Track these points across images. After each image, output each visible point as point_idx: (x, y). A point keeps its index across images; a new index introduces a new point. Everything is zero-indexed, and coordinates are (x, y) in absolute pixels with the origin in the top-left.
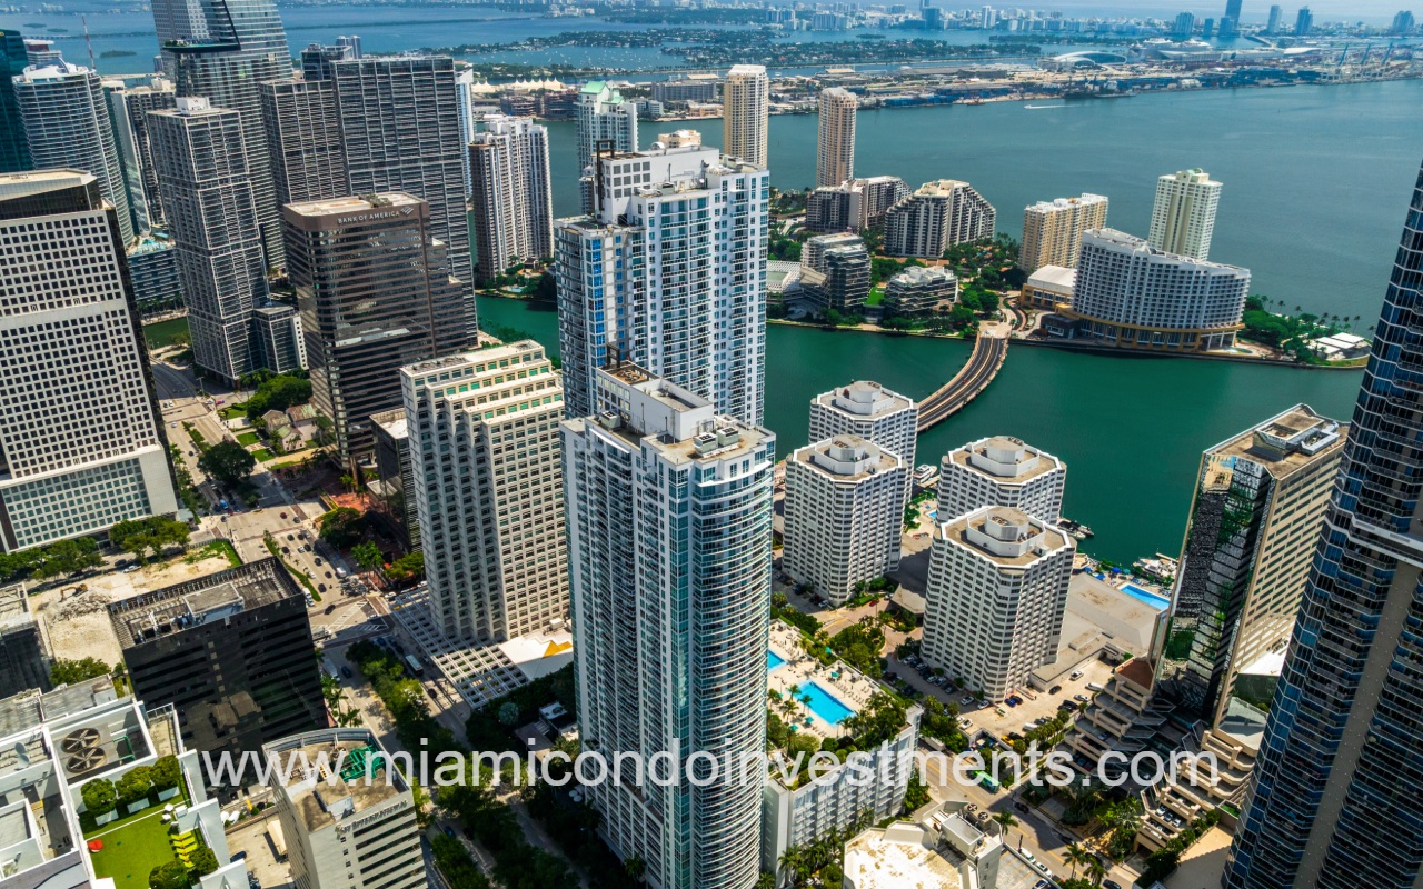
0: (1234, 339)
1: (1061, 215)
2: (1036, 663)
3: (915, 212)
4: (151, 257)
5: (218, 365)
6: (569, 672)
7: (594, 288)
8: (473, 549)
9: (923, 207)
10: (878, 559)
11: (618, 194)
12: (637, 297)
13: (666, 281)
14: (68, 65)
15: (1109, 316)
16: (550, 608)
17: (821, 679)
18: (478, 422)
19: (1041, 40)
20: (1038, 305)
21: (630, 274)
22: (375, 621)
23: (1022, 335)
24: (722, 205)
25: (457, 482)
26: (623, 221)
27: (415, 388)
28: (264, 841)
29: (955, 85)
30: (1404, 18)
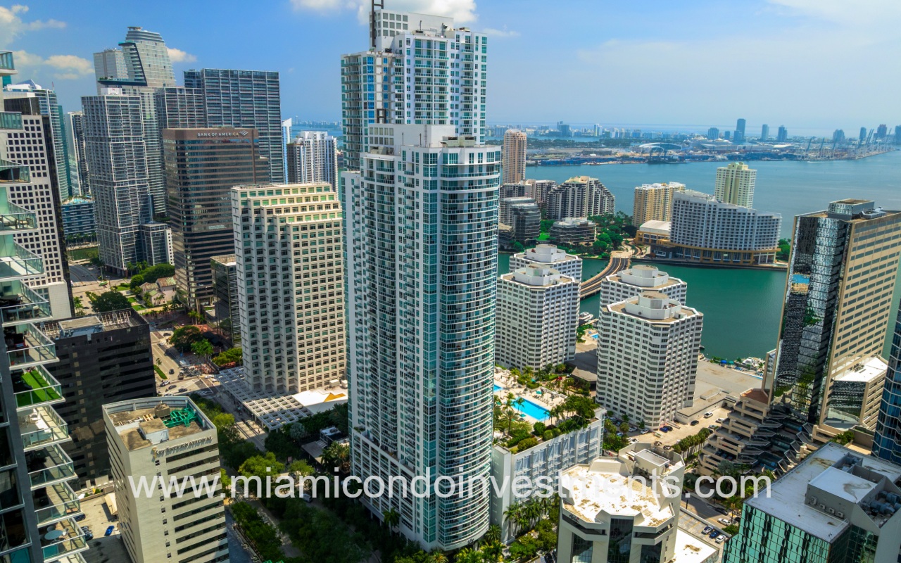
0: (775, 260)
1: (658, 192)
2: (679, 405)
3: (566, 193)
4: (78, 206)
5: (114, 261)
6: (343, 409)
7: (368, 92)
8: (277, 322)
9: (571, 189)
10: (561, 350)
11: (386, 33)
12: (397, 96)
13: (418, 97)
14: (36, 85)
15: (694, 244)
16: (331, 371)
17: (529, 396)
18: (284, 224)
19: (631, 141)
20: (647, 242)
21: (393, 87)
22: (206, 389)
23: (639, 257)
24: (456, 52)
25: (267, 269)
26: (388, 51)
27: (240, 199)
28: (101, 509)
29: (582, 156)
30: (839, 134)
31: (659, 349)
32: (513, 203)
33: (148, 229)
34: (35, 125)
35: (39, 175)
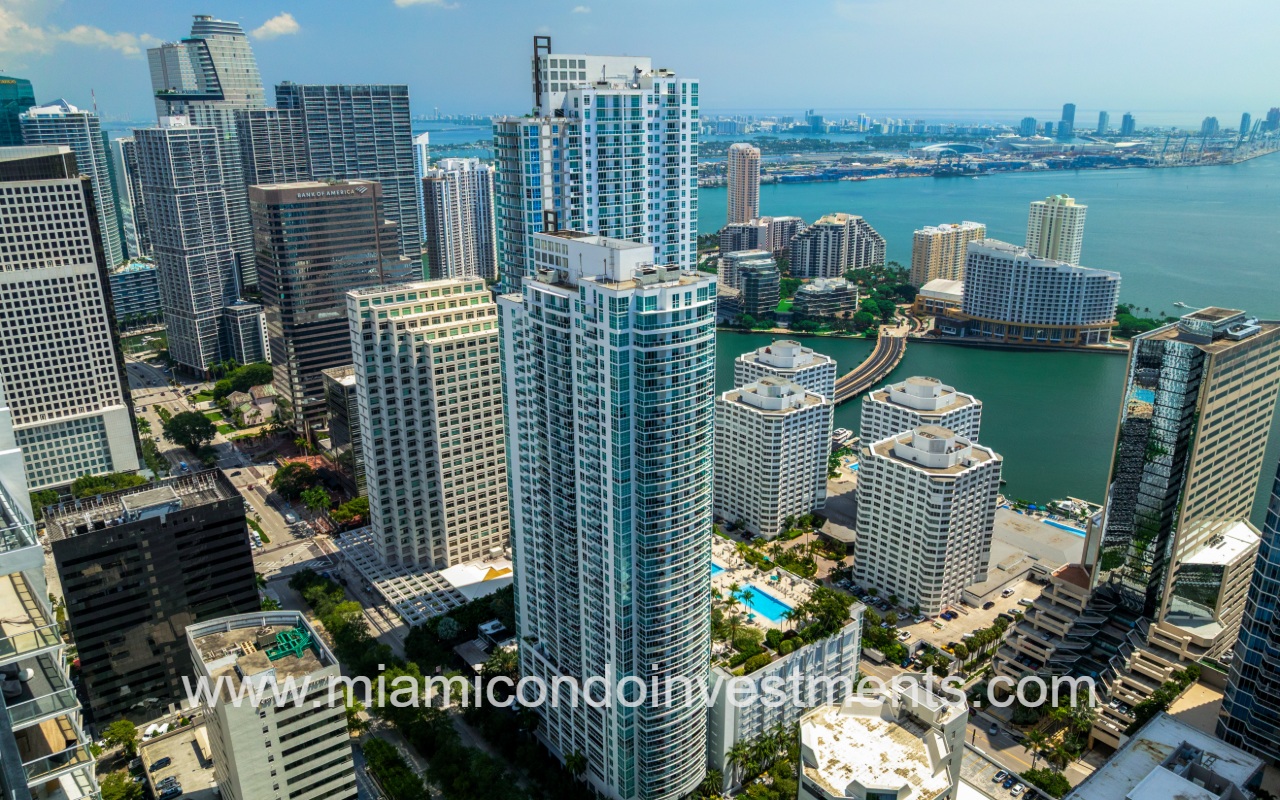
0: (1109, 337)
1: (946, 237)
2: (968, 580)
3: (816, 239)
4: (137, 275)
5: (190, 358)
6: (508, 593)
7: (531, 175)
8: (415, 474)
9: (823, 234)
10: (806, 496)
11: (555, 88)
12: (572, 177)
13: (602, 176)
14: (70, 106)
15: (996, 316)
16: (491, 536)
17: (761, 583)
18: (421, 343)
19: (910, 139)
20: (929, 312)
21: (566, 165)
22: (322, 558)
23: (918, 335)
24: (654, 107)
25: (400, 404)
26: (559, 113)
27: (360, 309)
28: (191, 749)
29: (840, 167)
30: (1211, 123)
31: (941, 511)
32: (741, 259)
33: (235, 313)
34: (72, 192)
35: (82, 261)
